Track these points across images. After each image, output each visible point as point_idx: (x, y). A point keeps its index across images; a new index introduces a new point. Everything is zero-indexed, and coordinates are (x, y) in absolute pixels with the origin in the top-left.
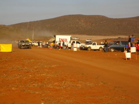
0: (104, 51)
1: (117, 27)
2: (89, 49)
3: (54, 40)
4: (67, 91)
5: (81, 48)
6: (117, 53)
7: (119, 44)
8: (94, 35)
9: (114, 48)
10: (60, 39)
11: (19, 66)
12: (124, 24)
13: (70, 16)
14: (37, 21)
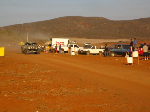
0: (104, 55)
1: (118, 30)
2: (88, 53)
3: (50, 43)
4: (64, 98)
5: (79, 52)
6: (118, 57)
7: (120, 48)
8: (93, 38)
9: (115, 52)
10: (56, 42)
11: (12, 72)
12: (126, 26)
13: (67, 17)
14: (32, 23)
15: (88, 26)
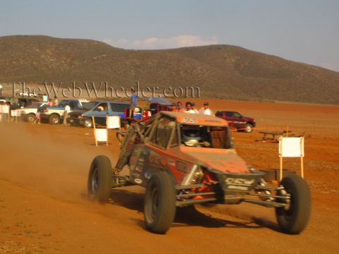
7: (105, 110)
15: (65, 58)
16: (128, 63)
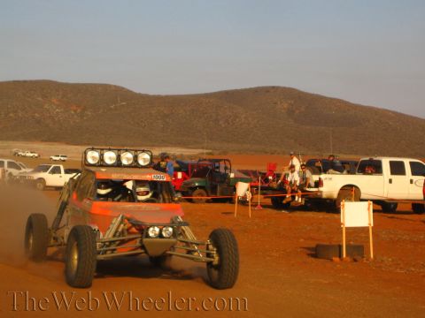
1: (160, 122)
15: (75, 108)
16: (153, 112)
